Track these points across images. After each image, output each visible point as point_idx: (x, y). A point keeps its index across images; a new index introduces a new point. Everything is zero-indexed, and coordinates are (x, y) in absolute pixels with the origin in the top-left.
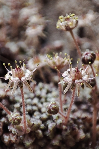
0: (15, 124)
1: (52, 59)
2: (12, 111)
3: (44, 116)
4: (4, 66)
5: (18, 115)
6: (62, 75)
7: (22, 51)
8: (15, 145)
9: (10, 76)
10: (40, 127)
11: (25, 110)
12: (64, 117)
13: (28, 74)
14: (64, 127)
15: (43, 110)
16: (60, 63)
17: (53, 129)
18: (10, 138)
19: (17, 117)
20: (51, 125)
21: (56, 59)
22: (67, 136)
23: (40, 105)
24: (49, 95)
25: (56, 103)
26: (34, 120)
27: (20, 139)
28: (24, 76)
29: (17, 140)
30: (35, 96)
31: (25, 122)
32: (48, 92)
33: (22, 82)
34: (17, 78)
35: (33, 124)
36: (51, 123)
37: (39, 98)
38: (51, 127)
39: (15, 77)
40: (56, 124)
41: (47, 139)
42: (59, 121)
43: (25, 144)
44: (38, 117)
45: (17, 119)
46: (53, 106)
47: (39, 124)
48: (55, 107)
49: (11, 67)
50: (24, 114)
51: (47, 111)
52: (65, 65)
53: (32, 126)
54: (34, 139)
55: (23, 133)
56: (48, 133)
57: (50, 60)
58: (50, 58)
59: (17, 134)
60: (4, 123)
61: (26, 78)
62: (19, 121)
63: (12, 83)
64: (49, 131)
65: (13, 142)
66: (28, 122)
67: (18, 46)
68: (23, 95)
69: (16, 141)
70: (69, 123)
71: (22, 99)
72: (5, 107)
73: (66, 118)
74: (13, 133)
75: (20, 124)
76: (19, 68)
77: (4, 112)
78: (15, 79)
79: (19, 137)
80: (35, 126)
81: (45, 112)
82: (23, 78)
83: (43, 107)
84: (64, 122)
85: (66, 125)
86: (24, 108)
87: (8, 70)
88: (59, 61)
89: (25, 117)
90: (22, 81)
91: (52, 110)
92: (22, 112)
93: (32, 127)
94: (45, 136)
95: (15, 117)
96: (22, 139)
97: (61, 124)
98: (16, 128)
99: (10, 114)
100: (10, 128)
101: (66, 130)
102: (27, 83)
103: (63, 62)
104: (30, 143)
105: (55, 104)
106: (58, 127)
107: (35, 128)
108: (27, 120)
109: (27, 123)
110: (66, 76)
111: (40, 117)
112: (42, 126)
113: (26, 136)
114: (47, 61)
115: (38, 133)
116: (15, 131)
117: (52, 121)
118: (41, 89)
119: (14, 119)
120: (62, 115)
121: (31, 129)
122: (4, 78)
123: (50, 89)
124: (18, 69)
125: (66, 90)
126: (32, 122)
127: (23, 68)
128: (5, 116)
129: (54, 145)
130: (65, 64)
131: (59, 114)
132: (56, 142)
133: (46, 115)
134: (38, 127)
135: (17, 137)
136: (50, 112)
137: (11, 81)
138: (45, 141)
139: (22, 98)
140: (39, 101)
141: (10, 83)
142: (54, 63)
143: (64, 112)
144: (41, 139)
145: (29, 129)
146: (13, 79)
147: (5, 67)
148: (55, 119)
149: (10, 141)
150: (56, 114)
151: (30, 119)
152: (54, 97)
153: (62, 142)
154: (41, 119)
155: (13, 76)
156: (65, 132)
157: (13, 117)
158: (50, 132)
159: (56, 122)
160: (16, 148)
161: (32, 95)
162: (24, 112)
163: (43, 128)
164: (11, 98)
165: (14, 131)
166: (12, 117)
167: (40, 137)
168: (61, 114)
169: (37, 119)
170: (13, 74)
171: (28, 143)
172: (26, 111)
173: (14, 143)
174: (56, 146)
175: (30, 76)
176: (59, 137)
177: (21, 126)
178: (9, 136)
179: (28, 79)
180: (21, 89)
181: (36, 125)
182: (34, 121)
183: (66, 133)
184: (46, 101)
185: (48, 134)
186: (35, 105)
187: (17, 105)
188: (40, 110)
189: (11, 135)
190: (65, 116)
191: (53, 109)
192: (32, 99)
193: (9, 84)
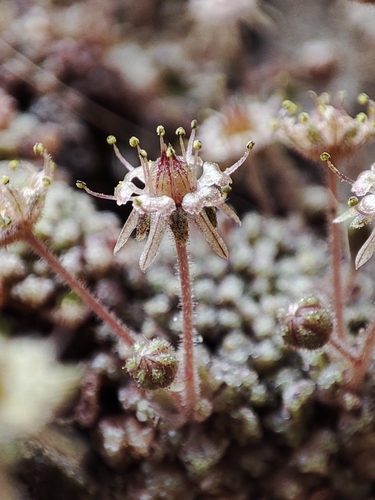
0: (151, 383)
1: (305, 119)
2: (138, 329)
3: (267, 352)
4: (112, 146)
5: (163, 350)
6: (351, 187)
7: (173, 83)
8: (146, 468)
9: (136, 190)
10: (250, 396)
11: (190, 329)
12: (352, 359)
13: (210, 182)
14: (350, 400)
15: (262, 326)
16: (340, 134)
17: (304, 408)
18: (126, 436)
19: (162, 358)
20: (293, 391)
21: (322, 119)
22: (359, 435)
23: (249, 308)
24: (287, 266)
25: (318, 301)
26: (226, 367)
27: (169, 444)
28: (193, 190)
29: (155, 445)
30: (230, 270)
31: (189, 377)
32: (283, 253)
33: (186, 214)
34: (166, 201)
35: (224, 385)
36: (297, 380)
37: (246, 275)
38: (296, 396)
39: (156, 195)
40: (317, 387)
41: (278, 448)
42: (329, 377)
43: (189, 463)
44: (240, 356)
45: (159, 366)
46: (309, 315)
47: (247, 385)
48: (318, 317)
49: (144, 152)
50: (189, 347)
51: (284, 334)
52: (360, 146)
53: (216, 392)
54: (225, 443)
55: (181, 420)
56: (281, 423)
57: (296, 122)
58: (295, 115)
59: (156, 422)
60: (103, 377)
61: (201, 201)
62: (169, 372)
63: (145, 220)
64: (285, 414)
65: (140, 455)
66: (202, 376)
67: (156, 63)
68: (187, 268)
69: (151, 450)
70: (369, 385)
71: (183, 283)
72: (112, 315)
73: (358, 363)
74: (142, 417)
75: (172, 385)
76: (174, 158)
77: (104, 331)
78: (155, 203)
79: (163, 437)
80: (231, 392)
81: (268, 337)
82: (189, 201)
83: (263, 313)
84: (350, 378)
85: (358, 392)
86: (187, 321)
87: (129, 166)
88: (334, 126)
89: (189, 356)
90: (187, 210)
91: (303, 332)
92: (181, 336)
93: (219, 398)
94: (268, 435)
95: (152, 358)
96: (174, 442)
97: (336, 386)
98: (153, 400)
99: (131, 343)
100: (128, 397)
101: (357, 412)
102: (207, 219)
103: (353, 133)
104: (211, 460)
105: (316, 306)
106: (324, 400)
107: (230, 402)
108: (200, 369)
109: (197, 380)
110: (368, 194)
111: (250, 358)
112: (259, 393)
113: (193, 434)
114: (286, 129)
115: (241, 422)
116: (151, 410)
117: (296, 373)
118: (252, 242)
119: (146, 366)
120: (344, 353)
121: (214, 406)
122: (114, 198)
123: (288, 242)
124: (171, 161)
125: (367, 252)
126: (219, 378)
127: (188, 158)
128: (108, 346)
129: (306, 470)
130: (357, 140)
131: (331, 346)
132: (312, 461)
133: (276, 346)
134: (243, 398)
135: (157, 434)
136: (293, 337)
137: (142, 213)
138: (268, 453)
139: (179, 278)
140: (245, 291)
141: (136, 217)
142: (314, 136)
143: (350, 338)
144: (252, 446)
145: (205, 407)
146: (148, 204)
147: (116, 150)
148: (311, 367)
149: (127, 450)
150: (321, 346)
151: (211, 364)
152: (306, 273)
153: (340, 459)
154: (253, 364)
155: (147, 189)
156: (353, 421)
157: (144, 357)
158: (292, 417)
159: (315, 380)
160: (152, 478)
161: (217, 265)
162: (189, 337)
163: (262, 400)
164: (133, 276)
165: (147, 413)
166: (142, 354)
167: (250, 438)
168: (338, 347)
169: (240, 365)
170: (151, 180)
171: (201, 460)
172: (194, 331)
173: (142, 459)
174: (312, 475)
175: (217, 191)
176: (325, 439)
177: (176, 395)
178: (124, 428)
179: (209, 205)
180: (178, 244)
181: (234, 389)
182: (225, 373)
183: (359, 425)
184: (274, 291)
185: (282, 425)
186: (229, 305)
187: (157, 306)
188: (247, 329)
189: (131, 426)
190: (356, 353)
191: (307, 326)
192: (218, 281)
193: (132, 223)
